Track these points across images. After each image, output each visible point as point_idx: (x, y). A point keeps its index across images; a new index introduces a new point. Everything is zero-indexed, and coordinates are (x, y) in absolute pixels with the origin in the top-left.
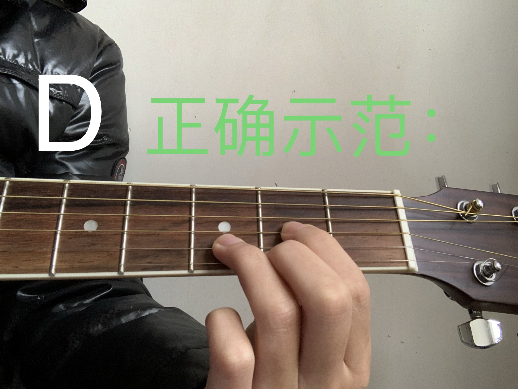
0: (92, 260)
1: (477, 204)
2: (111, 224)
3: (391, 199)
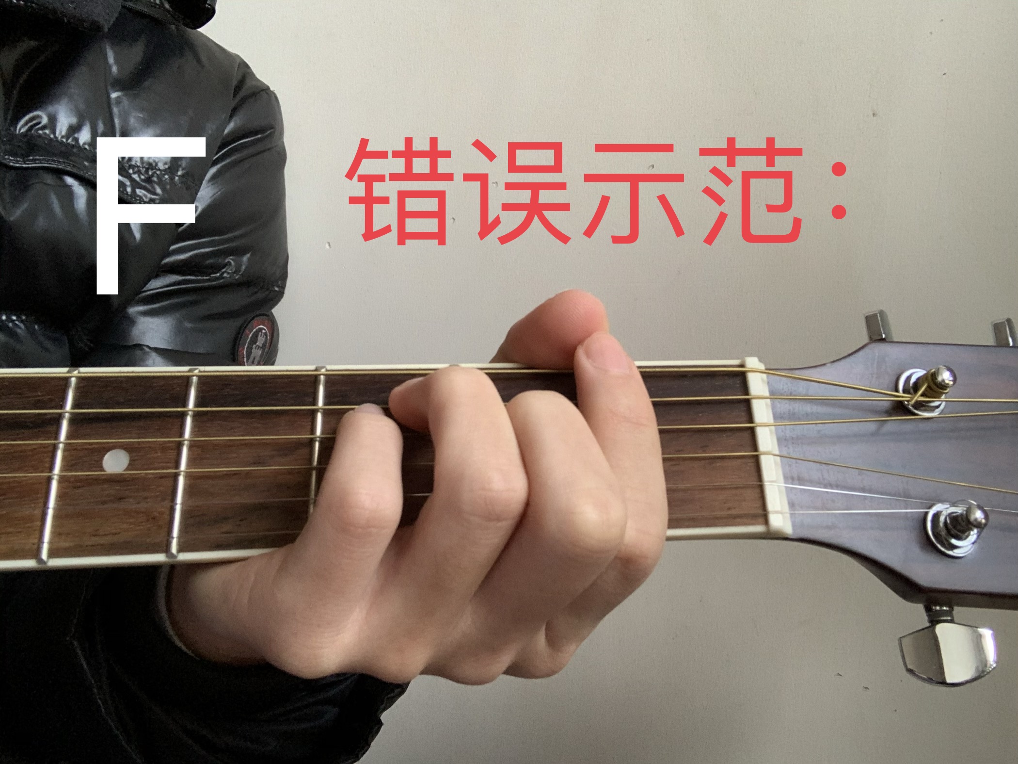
0: (118, 531)
1: (940, 379)
2: (156, 455)
3: (740, 378)
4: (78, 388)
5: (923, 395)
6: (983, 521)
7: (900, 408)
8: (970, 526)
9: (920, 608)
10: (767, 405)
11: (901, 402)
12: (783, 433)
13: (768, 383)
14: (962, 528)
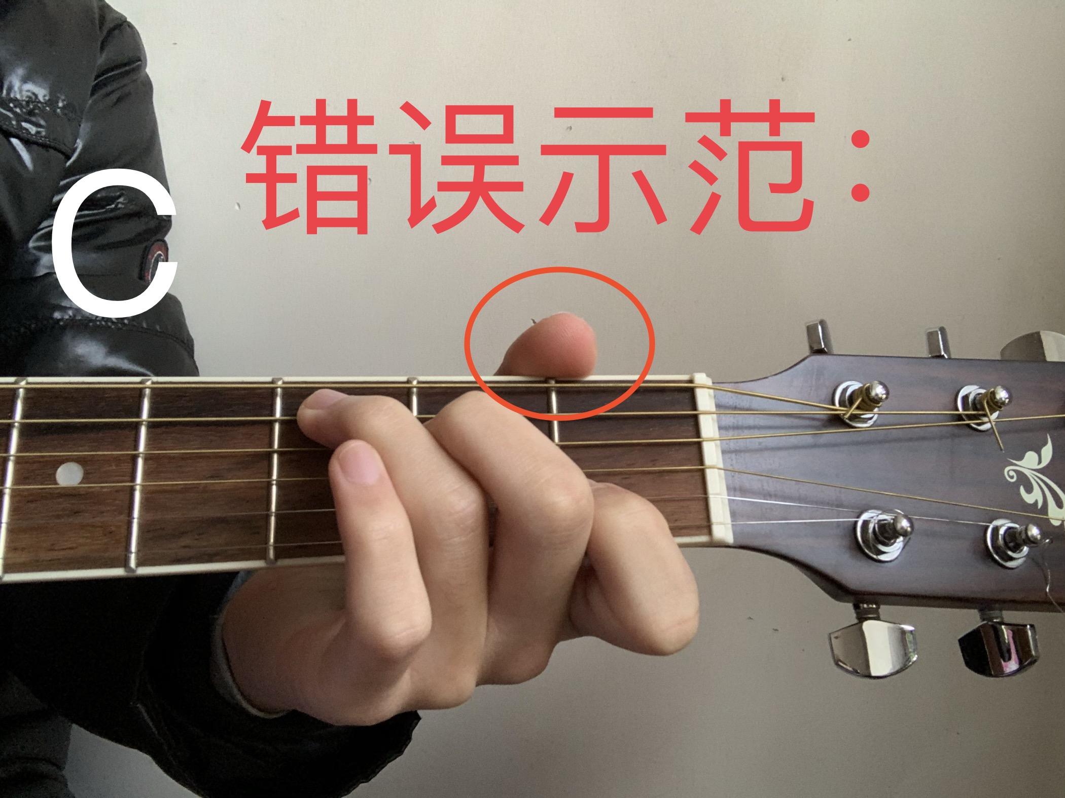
0: (74, 545)
1: (873, 394)
2: (110, 468)
3: (688, 393)
4: (27, 400)
5: (858, 408)
6: (909, 529)
7: (836, 421)
8: (897, 535)
9: (849, 606)
10: (713, 419)
11: (838, 415)
12: (727, 446)
13: (715, 396)
14: (889, 536)
